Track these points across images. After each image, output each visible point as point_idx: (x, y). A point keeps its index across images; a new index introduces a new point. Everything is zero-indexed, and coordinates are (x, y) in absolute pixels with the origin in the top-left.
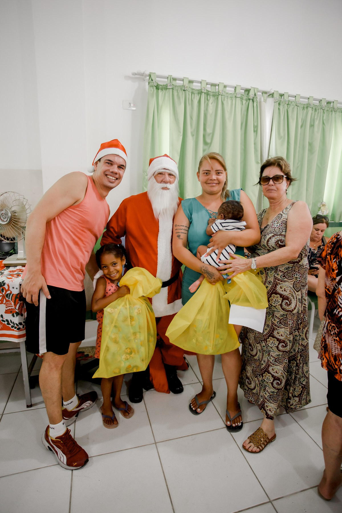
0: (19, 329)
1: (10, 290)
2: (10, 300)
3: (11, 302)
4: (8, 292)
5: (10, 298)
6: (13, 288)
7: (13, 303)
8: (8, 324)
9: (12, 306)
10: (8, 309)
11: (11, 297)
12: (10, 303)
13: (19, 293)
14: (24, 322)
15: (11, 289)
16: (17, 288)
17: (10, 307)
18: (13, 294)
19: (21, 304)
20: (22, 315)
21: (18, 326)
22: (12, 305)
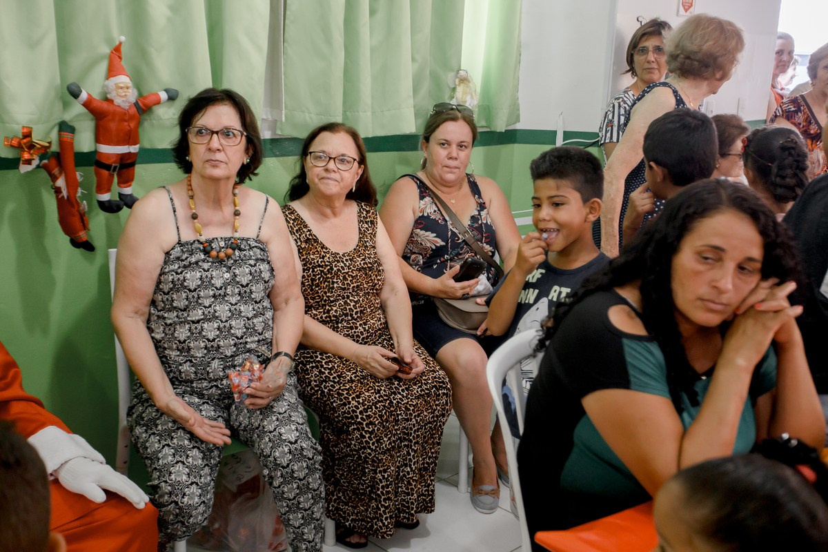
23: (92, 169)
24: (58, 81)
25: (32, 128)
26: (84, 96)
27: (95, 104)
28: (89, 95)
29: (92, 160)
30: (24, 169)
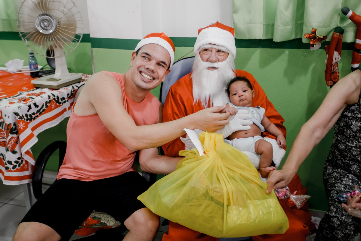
0: (7, 168)
1: (3, 118)
2: (3, 130)
3: (5, 133)
4: (2, 120)
5: (4, 128)
6: (5, 116)
7: (6, 135)
8: (4, 159)
9: (5, 138)
10: (2, 142)
11: (4, 126)
12: (3, 133)
13: (11, 124)
14: (16, 162)
15: (3, 116)
16: (9, 117)
17: (4, 138)
18: (6, 124)
19: (12, 137)
20: (14, 152)
21: (6, 165)
22: (5, 136)
23: (351, 51)
24: (340, 7)
25: (317, 29)
26: (350, 13)
27: (356, 18)
28: (354, 13)
29: (352, 46)
30: (312, 49)
